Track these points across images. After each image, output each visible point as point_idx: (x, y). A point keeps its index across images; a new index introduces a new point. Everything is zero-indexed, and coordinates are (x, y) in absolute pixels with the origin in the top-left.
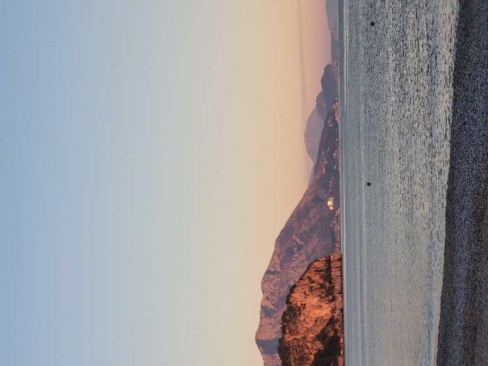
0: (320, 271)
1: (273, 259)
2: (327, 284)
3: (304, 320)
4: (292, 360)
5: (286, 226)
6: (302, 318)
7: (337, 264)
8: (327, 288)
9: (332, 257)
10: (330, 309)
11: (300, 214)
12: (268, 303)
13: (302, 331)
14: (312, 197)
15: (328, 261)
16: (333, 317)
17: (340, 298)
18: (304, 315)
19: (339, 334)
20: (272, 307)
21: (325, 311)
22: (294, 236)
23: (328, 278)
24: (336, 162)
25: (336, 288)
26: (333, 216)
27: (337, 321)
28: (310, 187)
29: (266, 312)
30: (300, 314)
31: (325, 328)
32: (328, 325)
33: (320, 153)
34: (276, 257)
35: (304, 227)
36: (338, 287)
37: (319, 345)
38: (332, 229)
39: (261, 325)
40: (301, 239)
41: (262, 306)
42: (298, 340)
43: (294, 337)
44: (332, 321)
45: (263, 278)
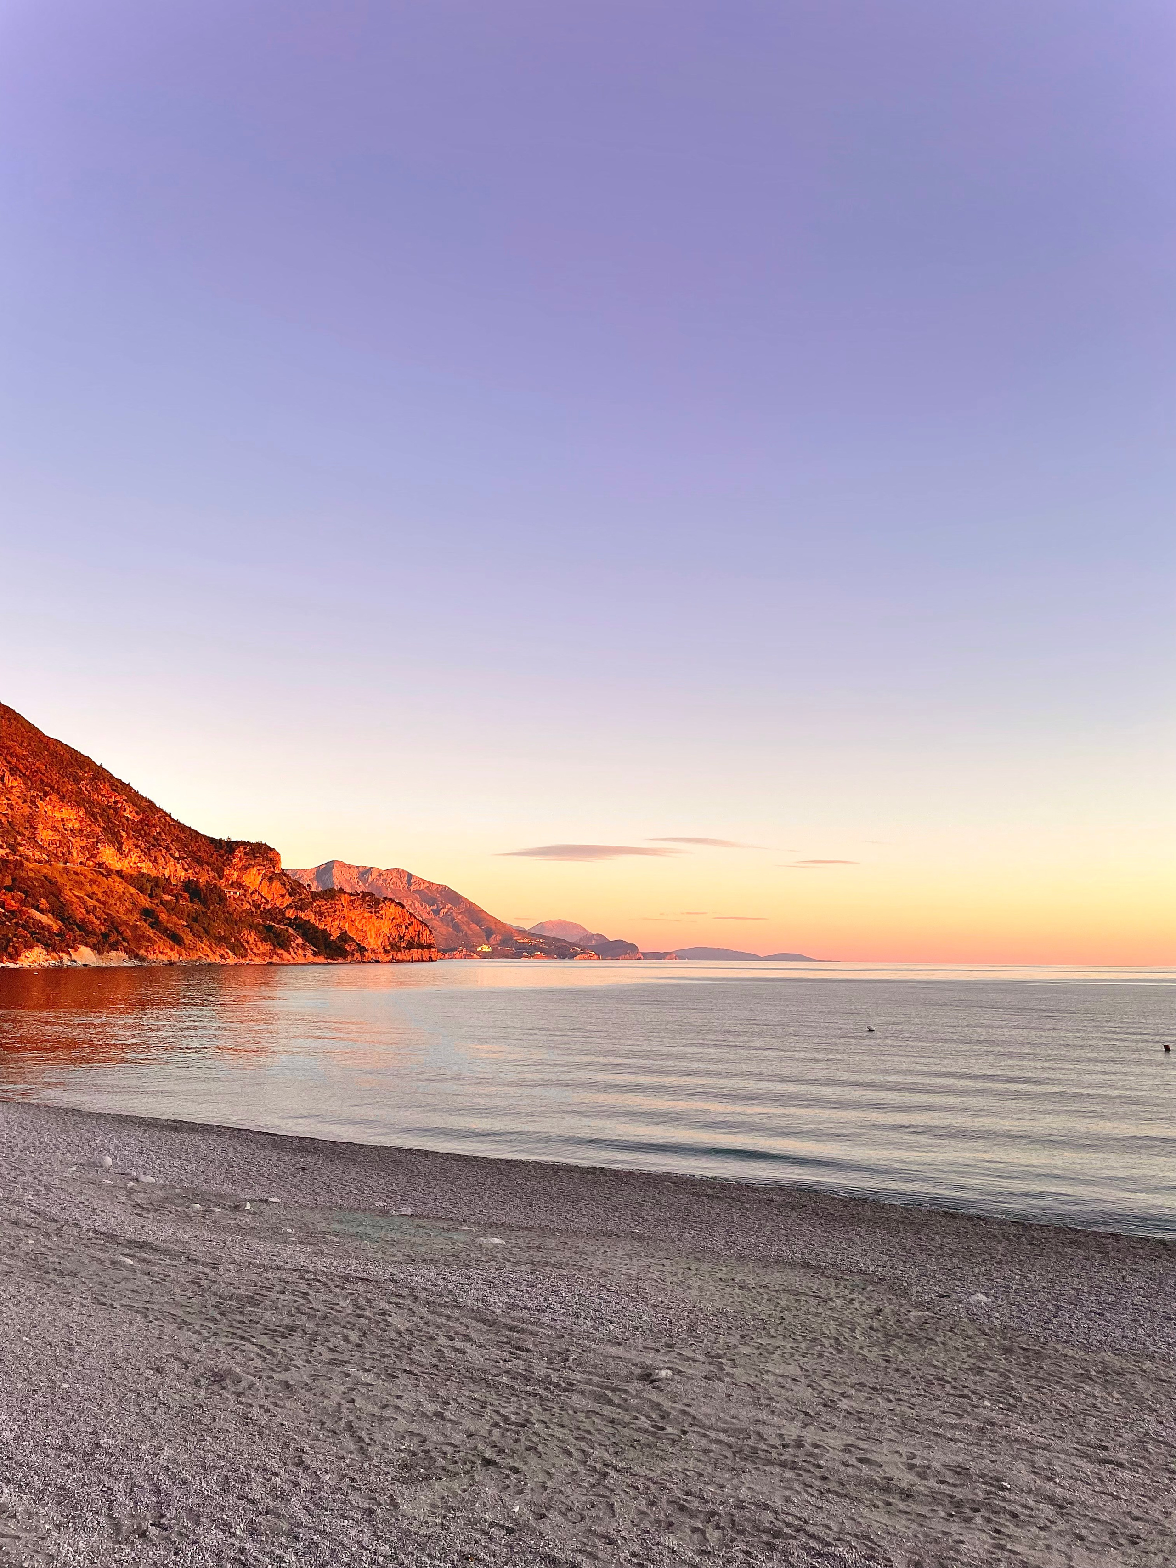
0: (419, 935)
1: (424, 881)
2: (403, 945)
3: (364, 918)
4: (319, 904)
5: (461, 897)
6: (367, 915)
7: (426, 956)
8: (399, 944)
9: (433, 950)
10: (376, 947)
11: (474, 913)
12: (375, 875)
13: (353, 914)
14: (493, 927)
15: (430, 946)
16: (367, 951)
17: (387, 959)
18: (370, 917)
19: (349, 958)
20: (370, 880)
21: (373, 942)
22: (450, 906)
23: (410, 946)
24: (531, 955)
25: (399, 954)
26: (471, 952)
27: (363, 956)
28: (504, 925)
29: (365, 872)
30: (371, 912)
31: (355, 941)
32: (358, 945)
33: (542, 937)
34: (427, 885)
35: (460, 917)
36: (400, 956)
37: (335, 935)
38: (455, 949)
39: (350, 867)
40: (445, 914)
41: (372, 868)
42: (343, 910)
43: (345, 905)
44: (362, 949)
45: (403, 871)
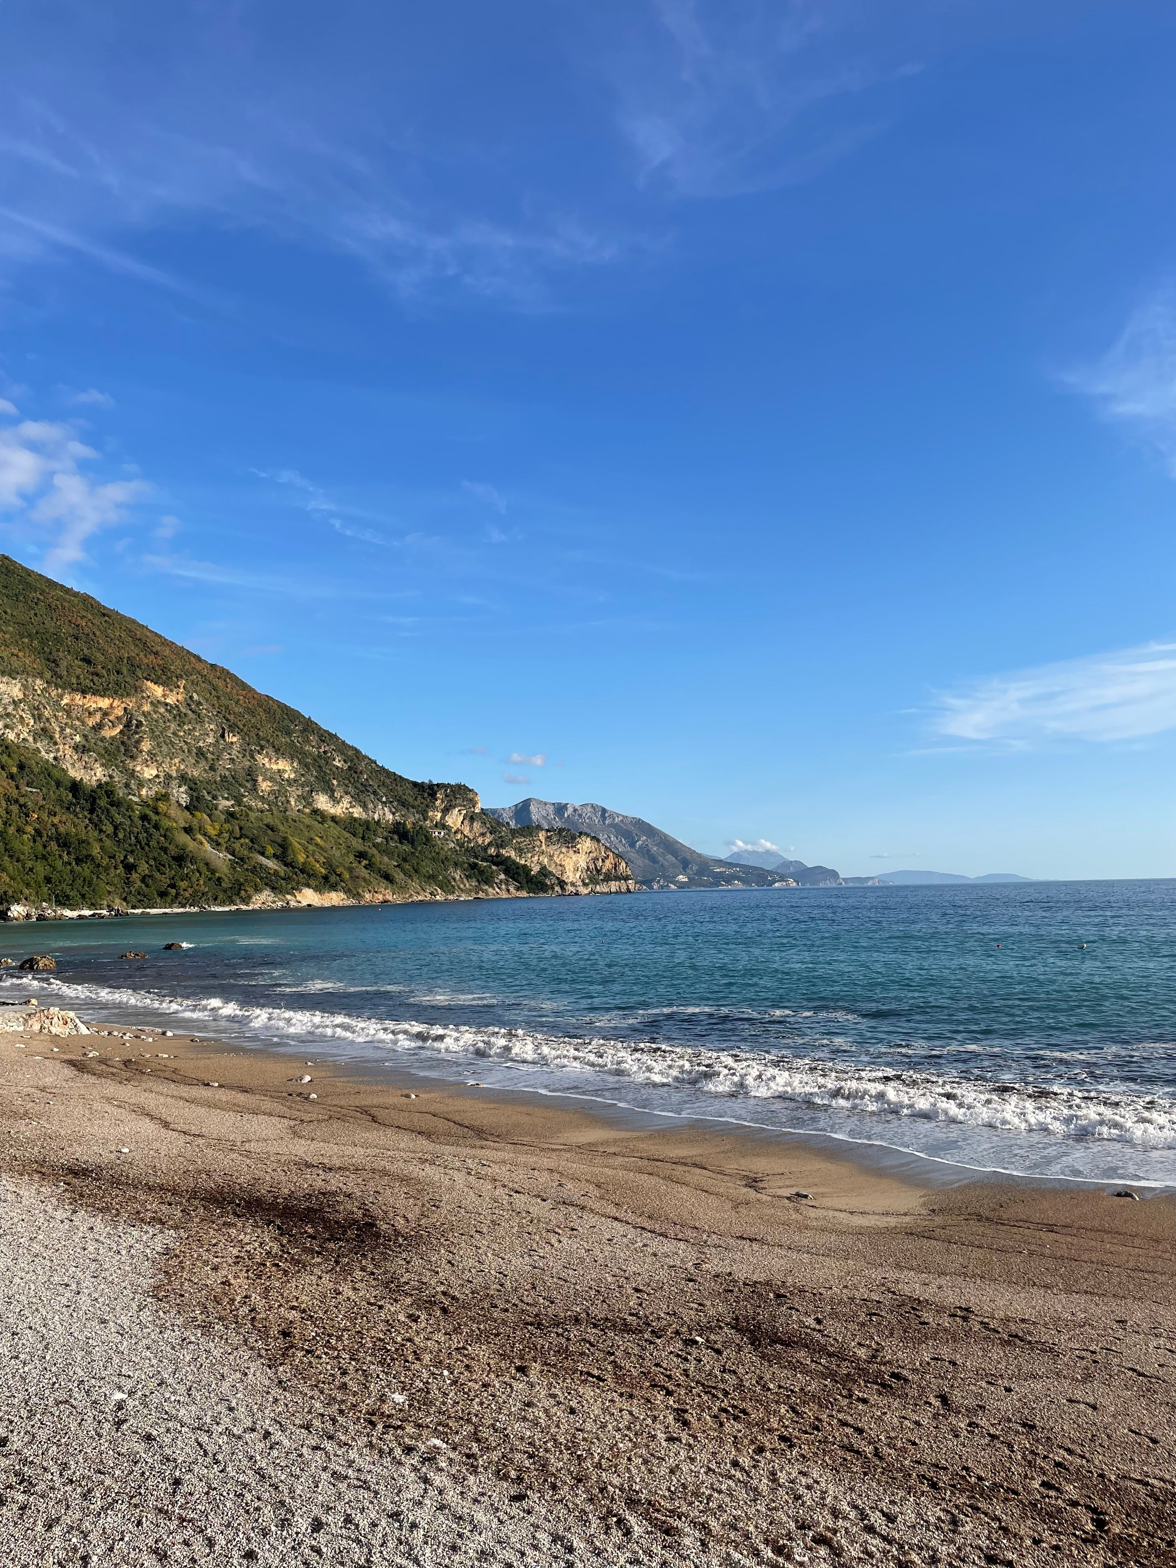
0: (615, 868)
1: (618, 815)
2: (601, 878)
4: (519, 840)
8: (596, 877)
10: (575, 881)
13: (550, 850)
15: (627, 878)
16: (567, 884)
18: (568, 852)
19: (548, 892)
20: (566, 816)
21: (572, 875)
22: (645, 838)
23: (607, 878)
24: (729, 883)
25: (598, 887)
26: (668, 883)
27: (563, 889)
28: (699, 855)
29: (560, 809)
30: (568, 847)
31: (554, 875)
32: (558, 878)
33: (737, 865)
34: (620, 818)
35: (655, 849)
37: (535, 869)
38: (653, 881)
40: (641, 846)
41: (567, 804)
42: (541, 846)
43: (543, 841)
44: (562, 883)
45: (597, 806)
